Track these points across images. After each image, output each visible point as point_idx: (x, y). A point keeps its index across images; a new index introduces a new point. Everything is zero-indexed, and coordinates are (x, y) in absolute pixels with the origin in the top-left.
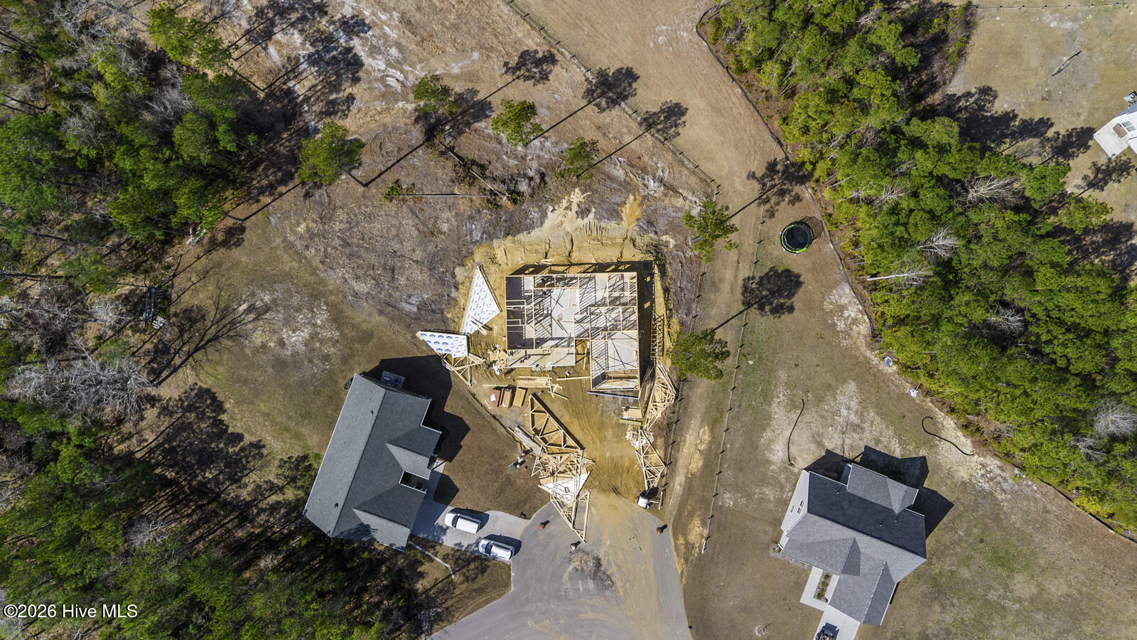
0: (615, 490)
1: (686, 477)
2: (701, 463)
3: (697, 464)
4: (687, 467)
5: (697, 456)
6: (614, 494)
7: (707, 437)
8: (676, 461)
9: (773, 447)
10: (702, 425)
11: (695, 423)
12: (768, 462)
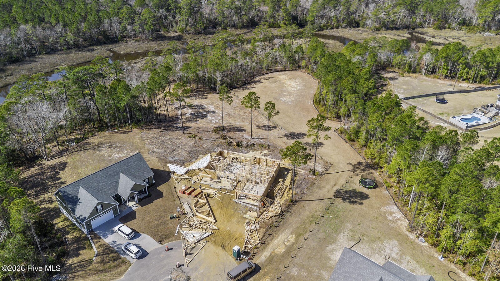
0: (223, 246)
1: (271, 254)
2: (284, 250)
3: (281, 250)
4: (274, 250)
5: (283, 246)
6: (221, 248)
7: (293, 240)
8: (268, 244)
9: (334, 253)
10: (292, 233)
11: (287, 232)
12: (329, 259)
